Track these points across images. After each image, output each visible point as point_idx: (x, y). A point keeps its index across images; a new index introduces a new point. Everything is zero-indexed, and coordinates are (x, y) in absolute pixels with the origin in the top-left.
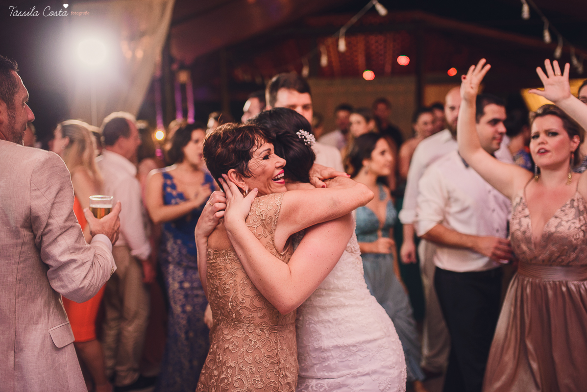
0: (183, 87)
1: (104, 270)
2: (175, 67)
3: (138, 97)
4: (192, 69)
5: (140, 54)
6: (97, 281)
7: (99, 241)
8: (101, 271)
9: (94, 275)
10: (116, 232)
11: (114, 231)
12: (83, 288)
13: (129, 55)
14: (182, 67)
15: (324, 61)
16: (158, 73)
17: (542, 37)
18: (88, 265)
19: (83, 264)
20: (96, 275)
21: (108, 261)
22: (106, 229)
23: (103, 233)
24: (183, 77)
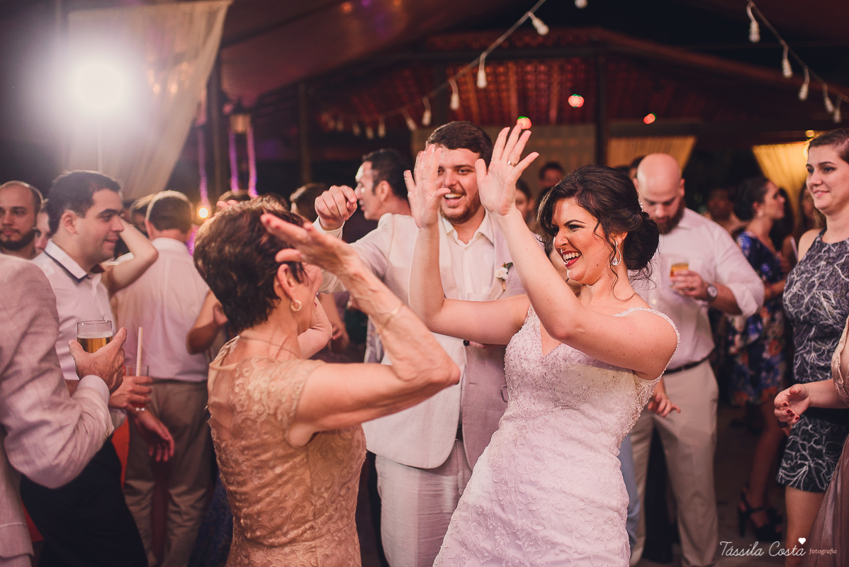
0: (241, 138)
1: (93, 436)
2: (228, 108)
3: (170, 154)
4: (254, 112)
5: (173, 88)
6: (80, 455)
7: (88, 388)
8: (88, 440)
9: (75, 446)
10: (116, 371)
11: (114, 370)
12: (58, 465)
13: (157, 89)
14: (239, 110)
15: (455, 103)
16: (202, 119)
17: (780, 68)
18: (68, 431)
19: (61, 428)
20: (79, 446)
21: (100, 422)
22: (101, 367)
23: (94, 374)
24: (241, 124)
